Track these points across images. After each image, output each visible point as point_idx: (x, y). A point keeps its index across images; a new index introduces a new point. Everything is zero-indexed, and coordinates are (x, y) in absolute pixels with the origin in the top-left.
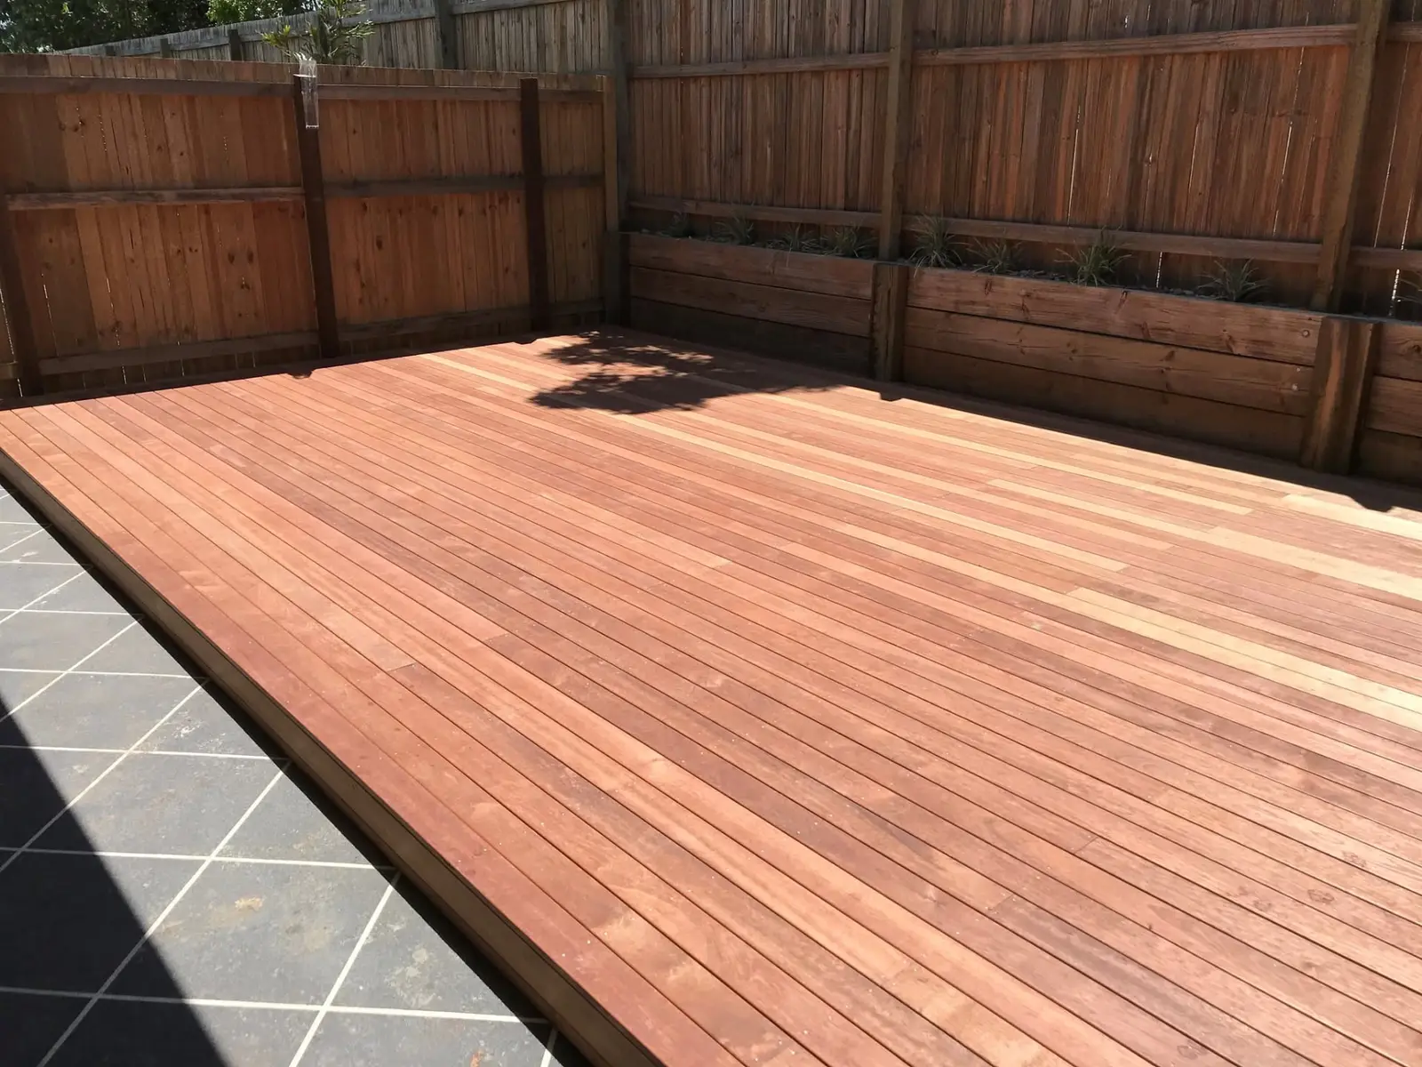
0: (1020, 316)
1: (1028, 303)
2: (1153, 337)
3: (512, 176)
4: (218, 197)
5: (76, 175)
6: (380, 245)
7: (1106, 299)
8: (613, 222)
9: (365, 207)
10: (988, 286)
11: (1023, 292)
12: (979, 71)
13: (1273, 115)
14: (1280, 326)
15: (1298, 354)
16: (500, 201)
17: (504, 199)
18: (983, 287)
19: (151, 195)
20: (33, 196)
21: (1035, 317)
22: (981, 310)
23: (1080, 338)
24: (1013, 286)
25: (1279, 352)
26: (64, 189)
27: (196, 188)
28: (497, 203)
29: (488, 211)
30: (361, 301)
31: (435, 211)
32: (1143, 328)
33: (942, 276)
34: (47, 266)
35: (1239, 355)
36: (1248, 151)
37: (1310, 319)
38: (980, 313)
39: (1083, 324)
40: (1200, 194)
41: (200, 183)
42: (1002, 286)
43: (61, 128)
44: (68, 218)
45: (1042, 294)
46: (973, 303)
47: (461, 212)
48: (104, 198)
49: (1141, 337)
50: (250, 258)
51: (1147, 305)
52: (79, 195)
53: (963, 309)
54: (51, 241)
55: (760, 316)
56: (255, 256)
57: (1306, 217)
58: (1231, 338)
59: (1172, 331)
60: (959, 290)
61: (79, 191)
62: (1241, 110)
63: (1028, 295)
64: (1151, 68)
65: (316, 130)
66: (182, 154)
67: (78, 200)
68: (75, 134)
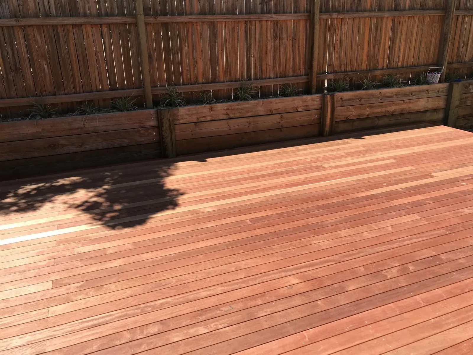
0: (225, 117)
1: (228, 112)
2: (274, 113)
7: (257, 104)
10: (211, 109)
11: (226, 108)
13: (287, 40)
14: (310, 100)
15: (316, 107)
18: (209, 110)
21: (232, 116)
22: (209, 118)
23: (251, 119)
24: (221, 107)
25: (311, 108)
32: (270, 110)
33: (189, 109)
35: (300, 111)
36: (282, 51)
37: (317, 96)
38: (209, 120)
39: (250, 114)
42: (216, 108)
45: (233, 107)
46: (205, 117)
49: (270, 113)
51: (271, 103)
53: (200, 120)
57: (299, 69)
58: (297, 106)
59: (280, 109)
60: (197, 113)
62: (278, 39)
63: (228, 109)
64: (249, 25)
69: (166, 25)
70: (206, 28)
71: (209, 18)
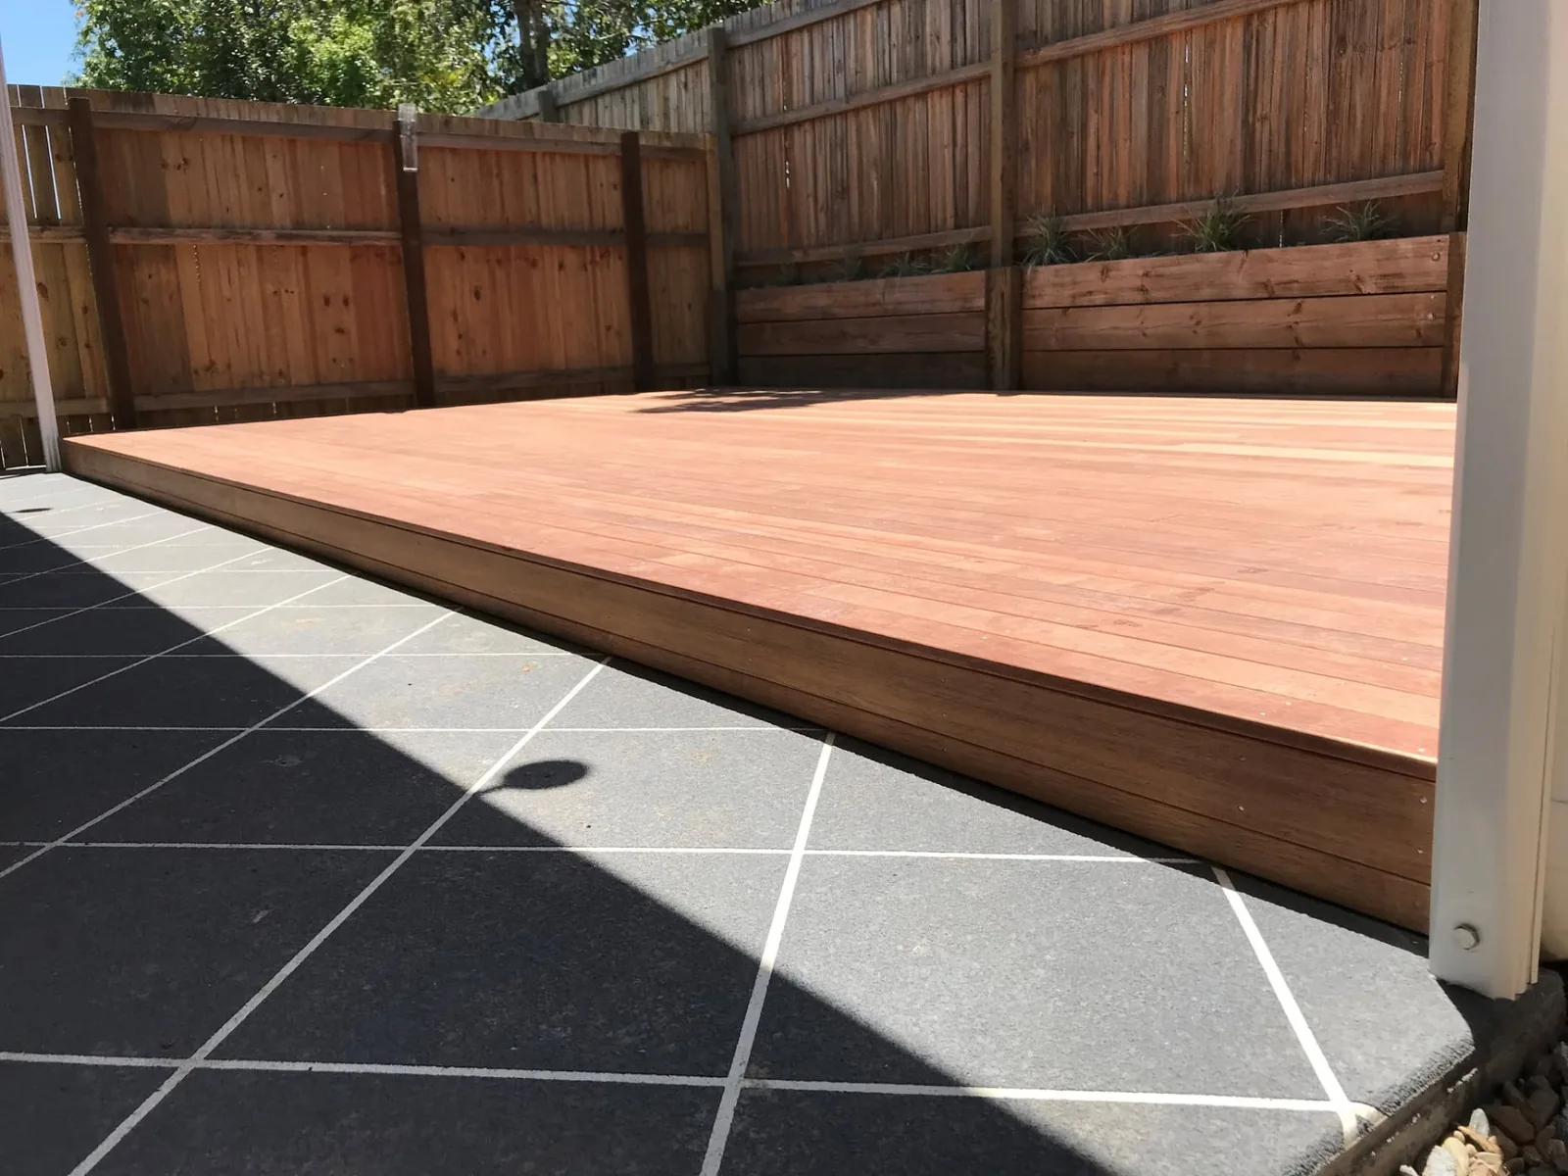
0: (1139, 297)
1: (1147, 283)
2: (1278, 292)
3: (613, 232)
4: (314, 238)
5: (176, 212)
6: (477, 295)
7: (1227, 263)
8: (719, 281)
9: (463, 257)
10: (1105, 272)
11: (1141, 272)
12: (1083, 63)
13: (1383, 48)
14: (1409, 255)
15: (1431, 280)
16: (601, 257)
17: (605, 254)
18: (1099, 274)
19: (250, 234)
20: (136, 231)
21: (1155, 295)
22: (1099, 299)
23: (1203, 309)
24: (1130, 269)
25: (1409, 283)
26: (164, 225)
27: (295, 229)
28: (598, 259)
29: (589, 267)
30: (458, 352)
31: (534, 264)
32: (1265, 285)
33: (1057, 271)
34: (146, 302)
35: (1369, 294)
36: (1361, 89)
37: (1439, 241)
38: (1098, 303)
39: (1206, 293)
40: (1316, 143)
41: (299, 225)
42: (1118, 270)
43: (165, 166)
44: (167, 254)
45: (1161, 270)
46: (1090, 293)
47: (561, 266)
48: (204, 235)
49: (1266, 296)
50: (346, 302)
51: (1270, 260)
52: (179, 231)
53: (1085, 301)
54: (150, 277)
55: (873, 349)
56: (351, 300)
57: (1428, 145)
58: (1359, 278)
59: (1297, 282)
60: (1074, 283)
61: (180, 227)
62: (1350, 49)
63: (1146, 275)
64: (1255, 23)
65: (413, 173)
66: (281, 196)
67: (177, 236)
68: (178, 171)
69: (1061, 63)
70: (1141, 55)
71: (1147, 28)
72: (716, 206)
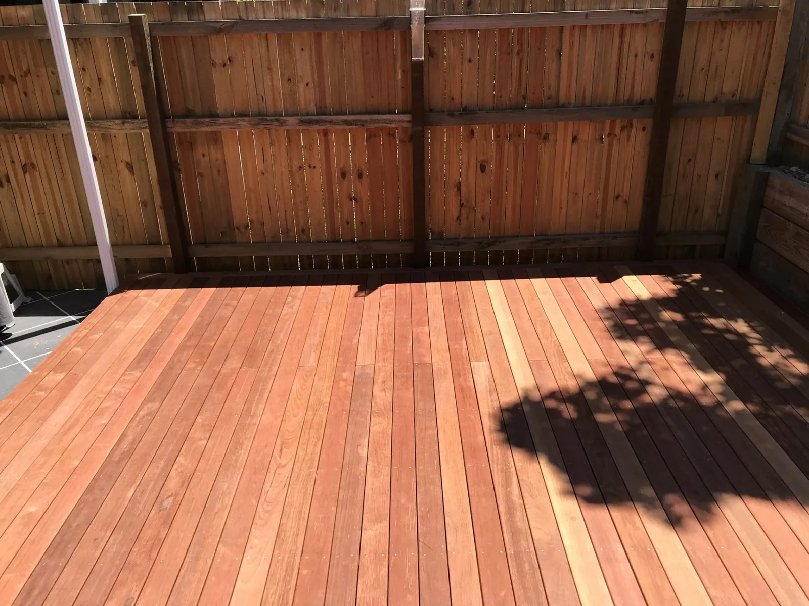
3: (642, 103)
4: (332, 122)
5: (222, 103)
6: (483, 168)
8: (759, 152)
9: (472, 133)
16: (623, 128)
17: (629, 126)
19: (277, 120)
20: (188, 121)
26: (213, 115)
27: (317, 114)
28: (617, 130)
29: (606, 140)
30: (458, 218)
31: (546, 138)
34: (200, 174)
41: (321, 111)
43: (214, 65)
44: (215, 139)
47: (575, 139)
48: (240, 123)
50: (360, 175)
52: (221, 120)
54: (204, 155)
56: (365, 174)
61: (225, 116)
65: (422, 62)
66: (307, 85)
67: (222, 124)
68: (223, 69)
72: (775, 72)
